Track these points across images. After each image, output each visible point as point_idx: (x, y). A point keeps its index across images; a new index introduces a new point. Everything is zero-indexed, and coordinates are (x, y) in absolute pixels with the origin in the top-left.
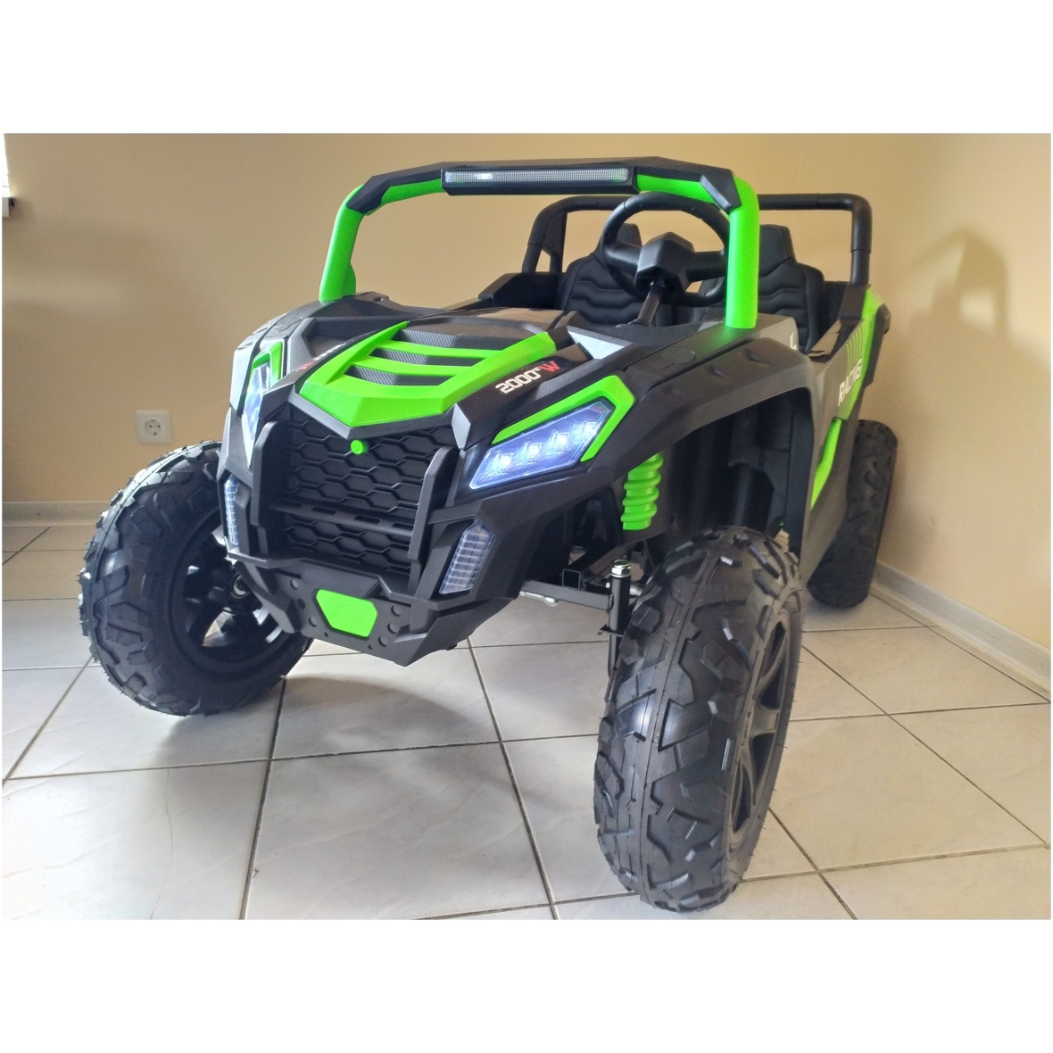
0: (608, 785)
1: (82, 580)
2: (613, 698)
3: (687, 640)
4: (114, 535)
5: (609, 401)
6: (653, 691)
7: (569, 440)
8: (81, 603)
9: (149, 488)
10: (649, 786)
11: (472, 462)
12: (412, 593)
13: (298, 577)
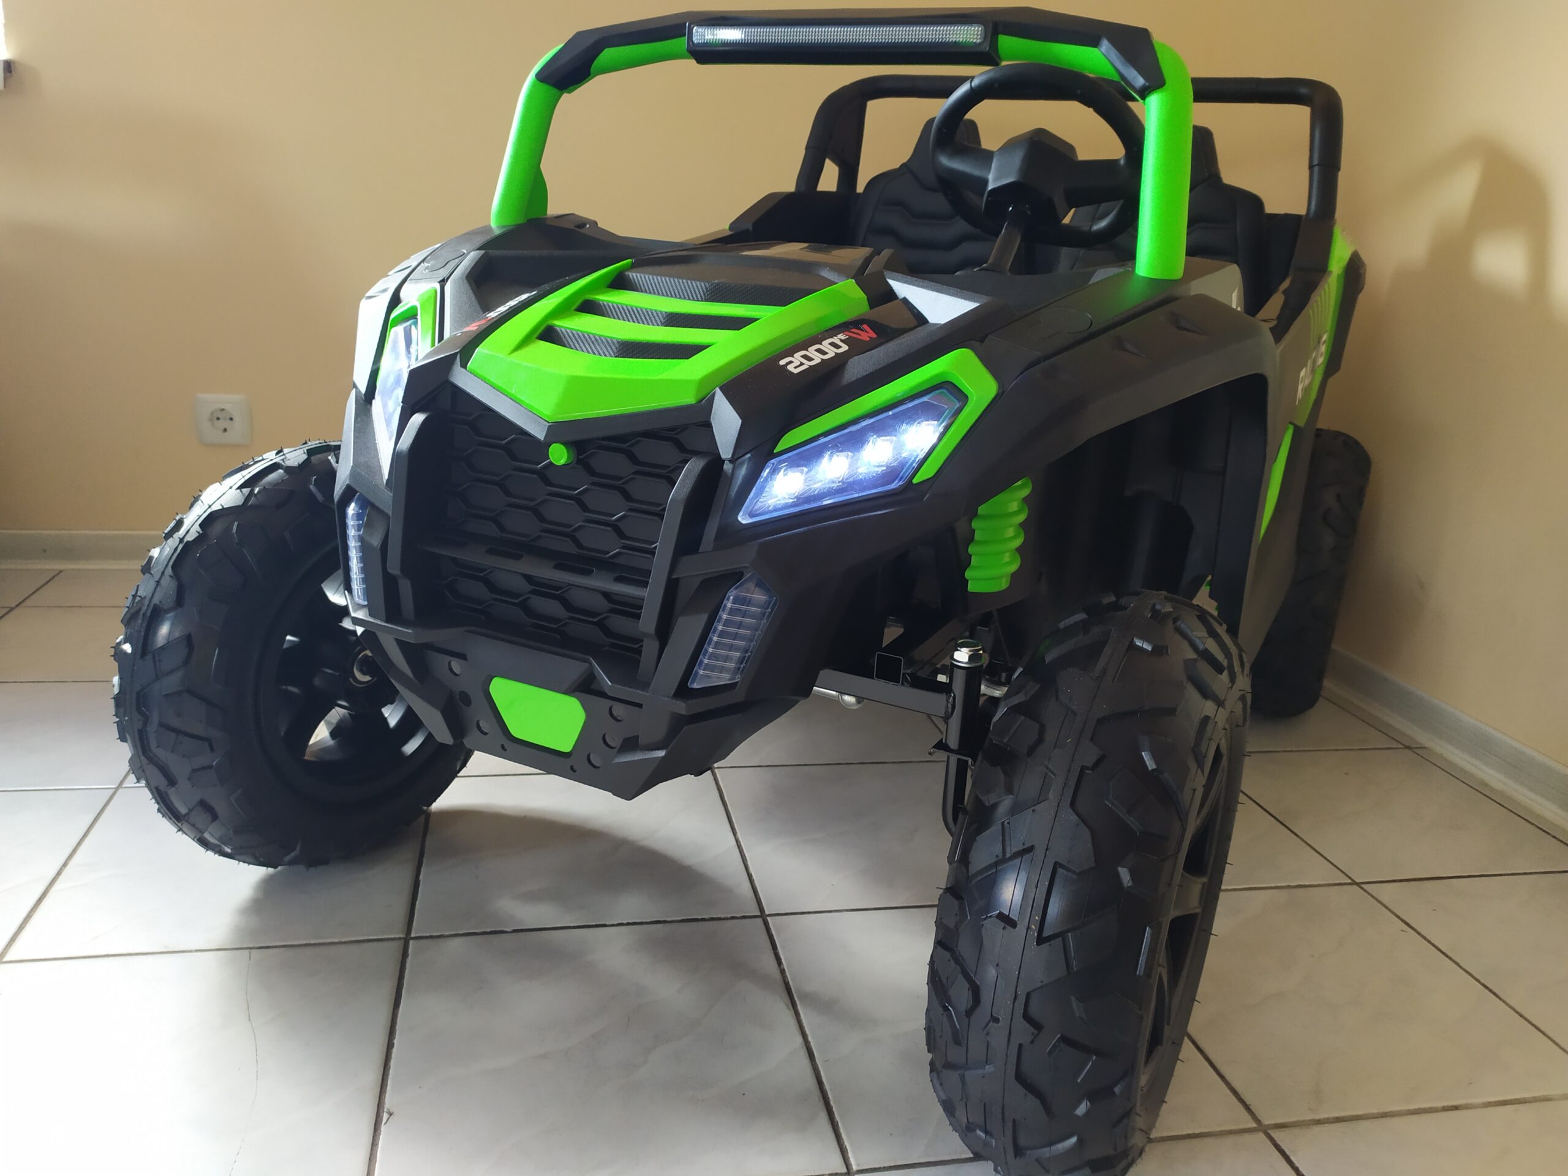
0: (952, 992)
1: (118, 654)
2: (961, 858)
3: (1083, 769)
4: (169, 584)
5: (959, 389)
6: (1030, 849)
7: (894, 448)
8: (116, 690)
9: (223, 513)
10: (1022, 999)
11: (743, 480)
12: (645, 686)
13: (462, 657)
